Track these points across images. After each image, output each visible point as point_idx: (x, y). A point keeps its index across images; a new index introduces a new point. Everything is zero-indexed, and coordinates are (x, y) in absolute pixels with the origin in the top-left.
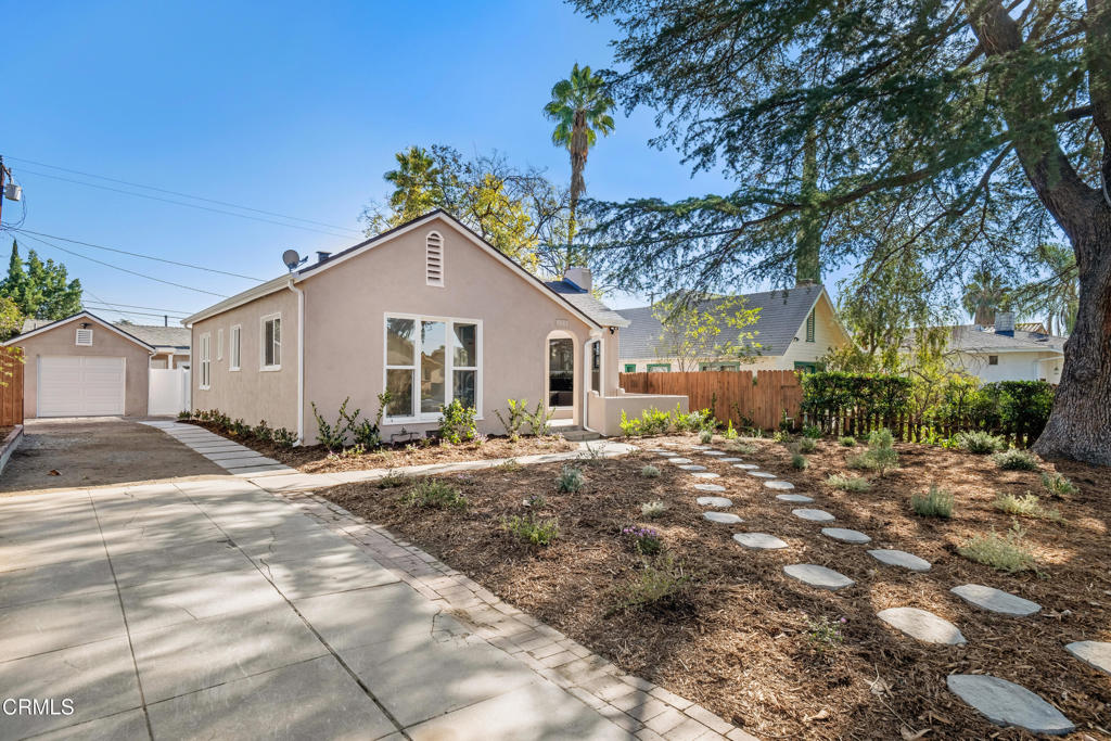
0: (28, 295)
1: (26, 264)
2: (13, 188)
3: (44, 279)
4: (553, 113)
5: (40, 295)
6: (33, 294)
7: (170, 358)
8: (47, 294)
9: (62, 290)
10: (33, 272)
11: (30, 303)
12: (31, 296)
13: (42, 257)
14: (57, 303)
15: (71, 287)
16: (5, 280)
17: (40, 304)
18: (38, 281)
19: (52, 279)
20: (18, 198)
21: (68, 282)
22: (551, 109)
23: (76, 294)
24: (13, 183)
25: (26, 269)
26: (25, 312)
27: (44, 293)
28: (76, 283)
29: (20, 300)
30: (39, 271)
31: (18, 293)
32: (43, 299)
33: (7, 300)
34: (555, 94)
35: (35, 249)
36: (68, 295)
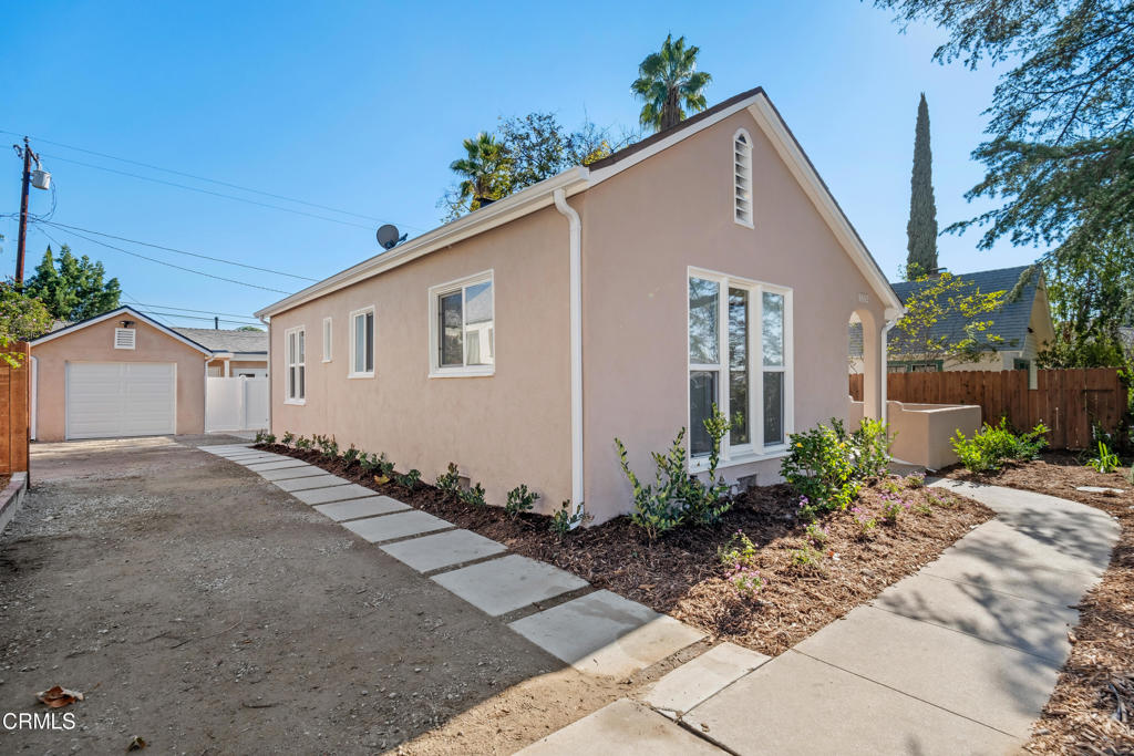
0: (60, 295)
1: (58, 260)
2: (41, 175)
3: (78, 278)
4: (641, 91)
5: (73, 296)
6: (64, 295)
7: (227, 364)
8: (83, 294)
9: (99, 290)
10: (65, 269)
11: (62, 304)
12: (63, 296)
13: (76, 254)
14: (92, 305)
15: (108, 287)
16: (33, 278)
17: (73, 305)
18: (71, 280)
19: (87, 278)
20: (47, 186)
21: (105, 281)
22: (640, 87)
23: (113, 295)
24: (41, 168)
25: (57, 266)
26: (56, 314)
27: (77, 294)
28: (113, 283)
29: (51, 301)
30: (72, 269)
31: (47, 293)
32: (76, 300)
33: (35, 301)
34: (642, 71)
35: (68, 245)
36: (106, 296)
